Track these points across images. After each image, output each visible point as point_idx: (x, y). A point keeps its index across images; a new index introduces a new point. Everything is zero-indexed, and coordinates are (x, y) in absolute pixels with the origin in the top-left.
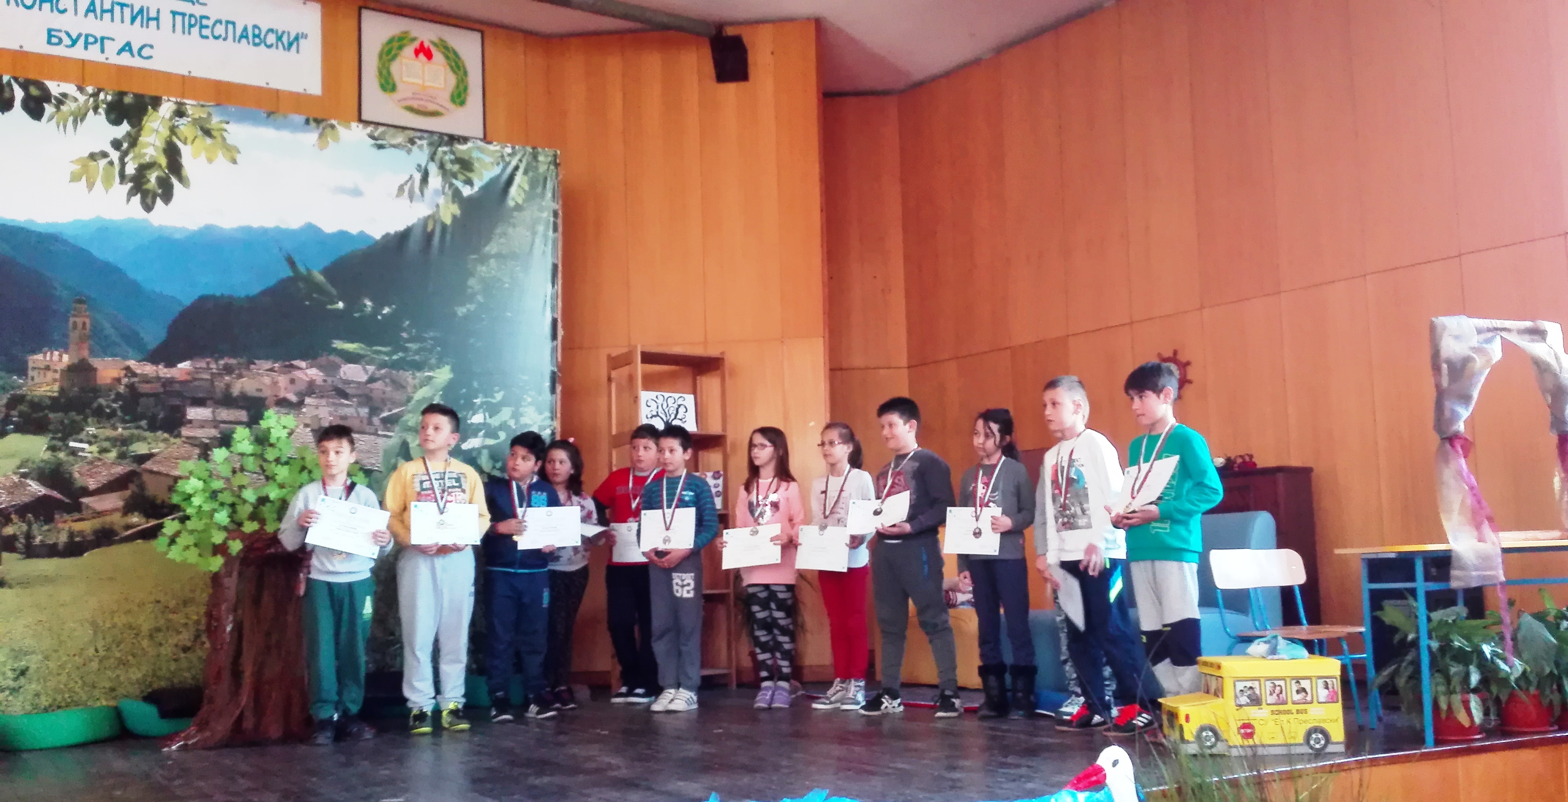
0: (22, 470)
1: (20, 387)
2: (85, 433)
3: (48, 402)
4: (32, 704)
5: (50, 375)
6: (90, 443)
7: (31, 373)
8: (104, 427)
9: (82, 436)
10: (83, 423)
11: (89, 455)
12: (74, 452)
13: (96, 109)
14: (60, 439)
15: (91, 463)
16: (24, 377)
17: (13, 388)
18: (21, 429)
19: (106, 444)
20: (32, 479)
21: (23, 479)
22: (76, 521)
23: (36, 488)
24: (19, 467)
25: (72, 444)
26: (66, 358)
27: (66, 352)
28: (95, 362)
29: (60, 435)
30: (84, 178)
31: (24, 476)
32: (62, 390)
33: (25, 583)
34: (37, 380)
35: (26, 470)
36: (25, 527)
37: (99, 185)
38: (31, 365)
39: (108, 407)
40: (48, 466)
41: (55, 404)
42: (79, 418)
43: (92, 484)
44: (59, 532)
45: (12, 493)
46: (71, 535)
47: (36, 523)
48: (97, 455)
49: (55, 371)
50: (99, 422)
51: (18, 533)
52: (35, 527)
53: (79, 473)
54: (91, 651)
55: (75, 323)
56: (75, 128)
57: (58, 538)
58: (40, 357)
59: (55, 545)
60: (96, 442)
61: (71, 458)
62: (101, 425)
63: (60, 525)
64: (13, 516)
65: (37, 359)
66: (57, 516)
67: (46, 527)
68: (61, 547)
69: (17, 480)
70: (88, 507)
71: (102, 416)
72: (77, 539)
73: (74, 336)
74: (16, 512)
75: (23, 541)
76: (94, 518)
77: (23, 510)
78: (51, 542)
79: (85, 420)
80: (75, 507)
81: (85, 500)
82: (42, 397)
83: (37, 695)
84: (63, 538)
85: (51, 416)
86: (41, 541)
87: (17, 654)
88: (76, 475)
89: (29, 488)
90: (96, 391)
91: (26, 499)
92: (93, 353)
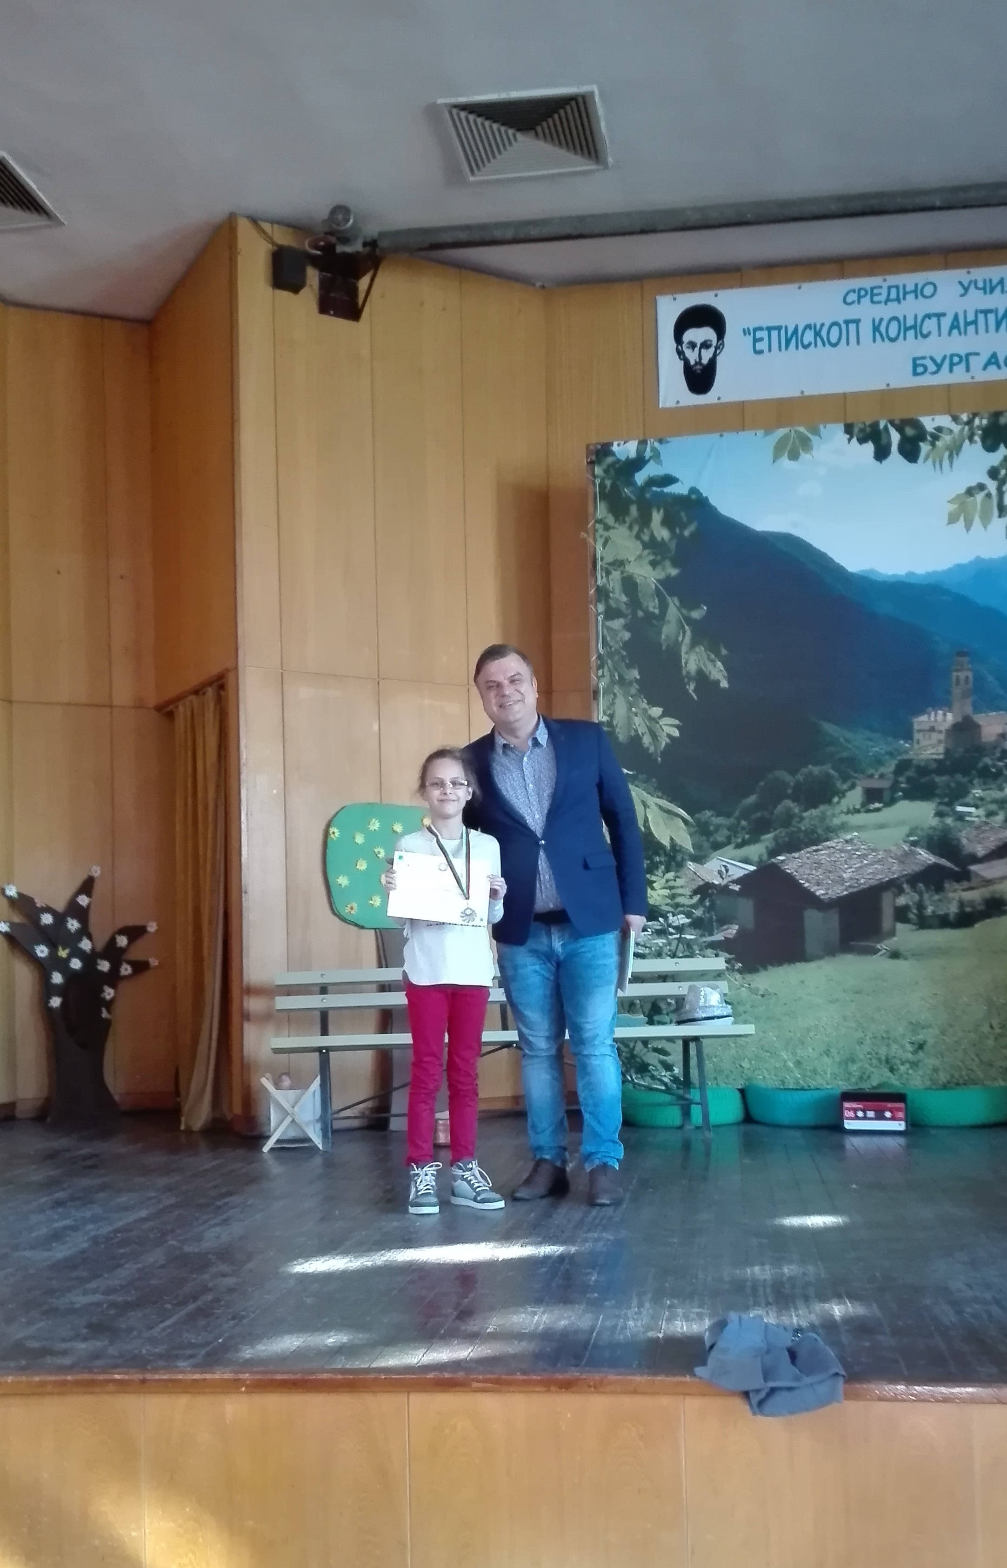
0: (912, 839)
1: (906, 752)
2: (971, 796)
3: (934, 765)
4: (931, 1080)
5: (935, 737)
6: (977, 807)
7: (917, 736)
8: (990, 789)
9: (969, 799)
10: (969, 785)
11: (976, 819)
12: (961, 817)
13: (971, 439)
14: (947, 804)
15: (978, 828)
16: (910, 741)
17: (900, 754)
18: (910, 795)
19: (993, 807)
20: (922, 847)
21: (913, 848)
22: (964, 890)
23: (926, 857)
24: (908, 836)
25: (959, 809)
26: (950, 716)
27: (950, 711)
28: (980, 719)
29: (946, 800)
30: (962, 518)
31: (914, 844)
32: (947, 752)
33: (918, 955)
34: (924, 743)
35: (916, 838)
36: (917, 897)
37: (977, 522)
38: (916, 727)
39: (994, 766)
40: (938, 833)
41: (940, 767)
42: (964, 780)
43: (980, 851)
44: (949, 903)
45: (903, 863)
46: (962, 904)
47: (927, 892)
48: (984, 819)
49: (940, 732)
50: (985, 783)
51: (911, 903)
52: (926, 896)
53: (968, 839)
54: (986, 1029)
55: (958, 677)
56: (951, 463)
57: (949, 909)
58: (924, 718)
59: (946, 916)
60: (983, 805)
61: (959, 824)
62: (988, 787)
63: (951, 895)
64: (905, 886)
65: (922, 721)
66: (947, 885)
67: (936, 897)
68: (952, 917)
69: (906, 848)
70: (977, 875)
71: (989, 776)
72: (968, 909)
73: (957, 691)
74: (908, 882)
75: (915, 911)
76: (984, 886)
77: (914, 880)
78: (941, 913)
79: (971, 782)
80: (963, 876)
81: (973, 868)
82: (928, 761)
83: (935, 1070)
84: (953, 909)
85: (938, 779)
86: (933, 912)
87: (915, 1027)
88: (964, 841)
89: (918, 857)
90: (980, 750)
91: (917, 868)
92: (977, 709)
